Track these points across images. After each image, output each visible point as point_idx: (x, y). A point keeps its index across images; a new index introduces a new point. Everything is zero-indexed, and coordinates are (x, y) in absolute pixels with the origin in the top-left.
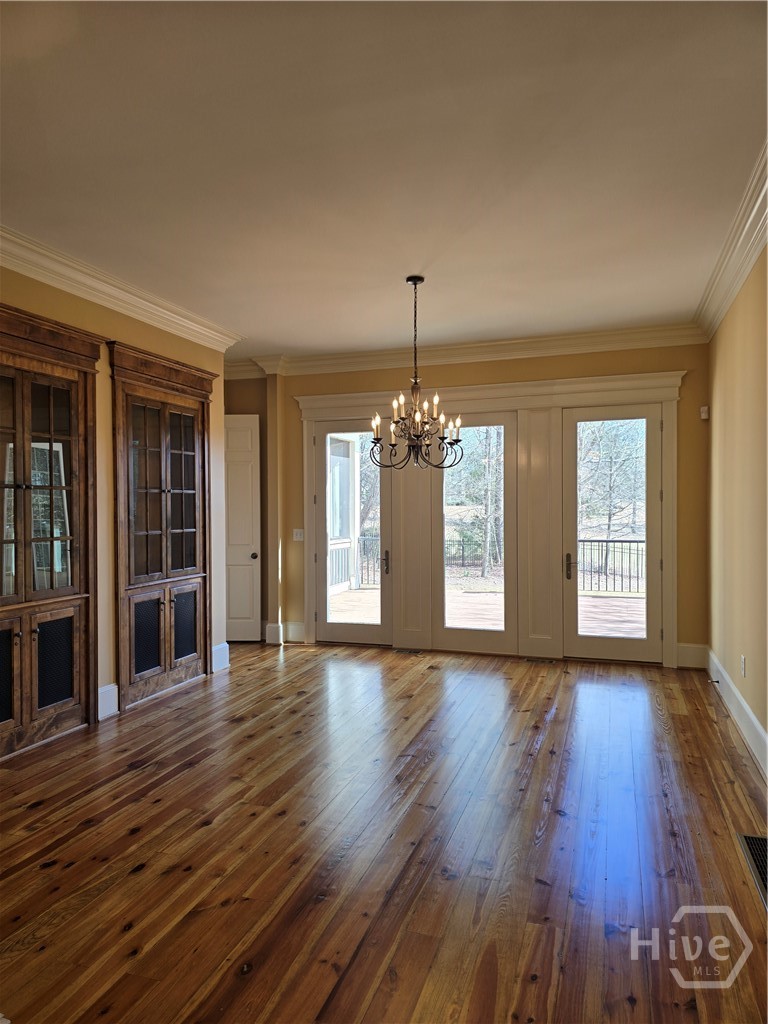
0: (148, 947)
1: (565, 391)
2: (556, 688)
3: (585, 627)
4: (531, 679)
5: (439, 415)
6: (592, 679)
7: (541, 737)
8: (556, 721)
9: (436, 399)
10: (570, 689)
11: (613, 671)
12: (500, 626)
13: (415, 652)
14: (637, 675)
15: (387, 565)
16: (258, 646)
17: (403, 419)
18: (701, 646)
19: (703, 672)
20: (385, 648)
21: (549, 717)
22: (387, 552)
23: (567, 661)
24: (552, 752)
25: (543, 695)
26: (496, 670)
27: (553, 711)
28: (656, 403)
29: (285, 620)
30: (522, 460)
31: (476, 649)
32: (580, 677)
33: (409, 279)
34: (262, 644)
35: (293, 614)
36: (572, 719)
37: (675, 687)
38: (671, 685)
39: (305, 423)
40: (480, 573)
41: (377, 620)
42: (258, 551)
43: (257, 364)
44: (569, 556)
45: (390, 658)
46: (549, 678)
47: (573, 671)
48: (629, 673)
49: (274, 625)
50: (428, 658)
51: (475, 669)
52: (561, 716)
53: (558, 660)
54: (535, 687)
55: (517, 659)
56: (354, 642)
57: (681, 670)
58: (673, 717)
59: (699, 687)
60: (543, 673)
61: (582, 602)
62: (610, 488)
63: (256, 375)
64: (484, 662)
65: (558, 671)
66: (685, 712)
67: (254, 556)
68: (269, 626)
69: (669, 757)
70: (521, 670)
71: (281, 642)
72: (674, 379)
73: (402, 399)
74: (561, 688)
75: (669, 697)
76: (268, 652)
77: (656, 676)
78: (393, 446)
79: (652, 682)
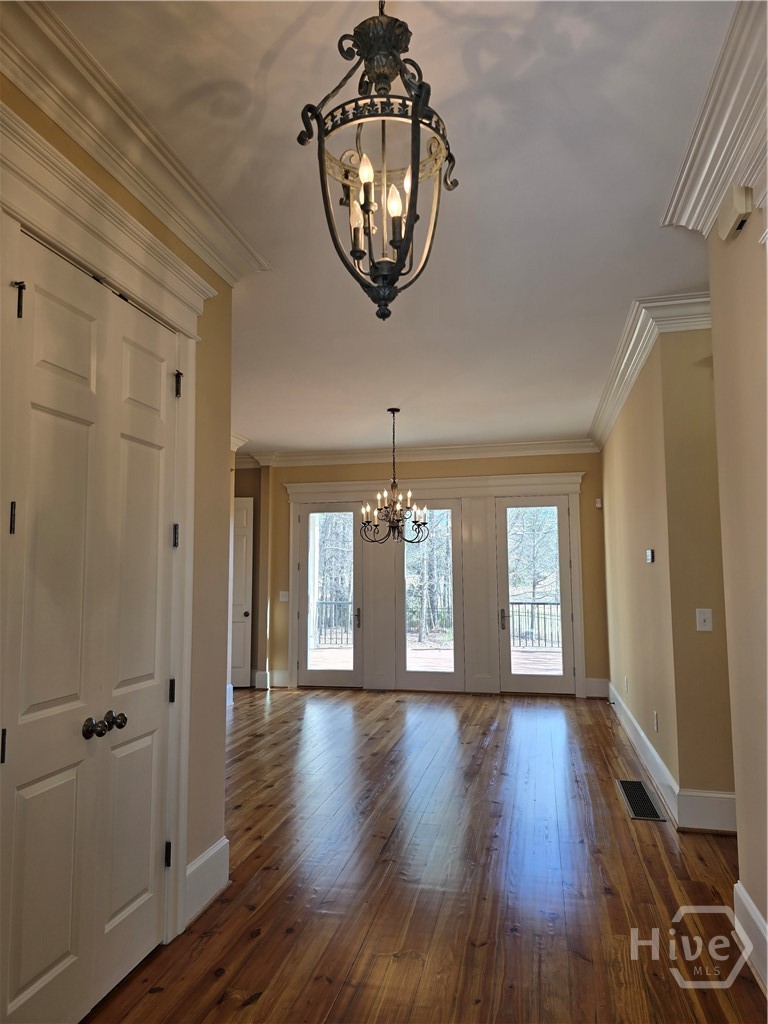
0: (267, 836)
1: (498, 484)
2: (496, 712)
3: (517, 668)
4: (477, 707)
5: (412, 505)
6: (523, 706)
7: (489, 739)
8: (498, 730)
9: (409, 494)
10: (506, 712)
11: (539, 701)
12: (451, 669)
13: (383, 692)
14: (556, 703)
15: (359, 620)
16: (247, 691)
17: (386, 508)
18: (603, 680)
19: (606, 699)
20: (358, 690)
21: (493, 728)
22: (359, 609)
23: (503, 695)
24: (497, 746)
25: (488, 715)
26: (449, 702)
27: (496, 724)
28: (564, 495)
29: (271, 669)
30: (465, 535)
31: (432, 689)
32: (514, 705)
33: (389, 410)
34: (252, 688)
35: (278, 662)
36: (510, 728)
37: (584, 709)
38: (582, 708)
39: (292, 504)
40: (417, 639)
41: (350, 667)
42: (249, 608)
43: (252, 457)
44: (503, 611)
45: (363, 697)
46: (490, 706)
47: (509, 702)
48: (550, 701)
49: (262, 673)
50: (394, 695)
51: (432, 702)
52: (501, 728)
53: (496, 695)
54: (481, 711)
55: (466, 694)
56: (331, 685)
57: (589, 698)
58: (581, 726)
59: (601, 708)
60: (486, 703)
61: (514, 655)
62: (534, 558)
63: (251, 466)
64: (439, 697)
65: (497, 701)
66: (590, 723)
67: (246, 614)
68: (258, 674)
69: (577, 747)
70: (468, 702)
71: (268, 687)
72: (577, 478)
73: (386, 494)
74: (500, 711)
75: (579, 715)
76: (258, 695)
77: (571, 703)
78: (376, 526)
79: (568, 707)
